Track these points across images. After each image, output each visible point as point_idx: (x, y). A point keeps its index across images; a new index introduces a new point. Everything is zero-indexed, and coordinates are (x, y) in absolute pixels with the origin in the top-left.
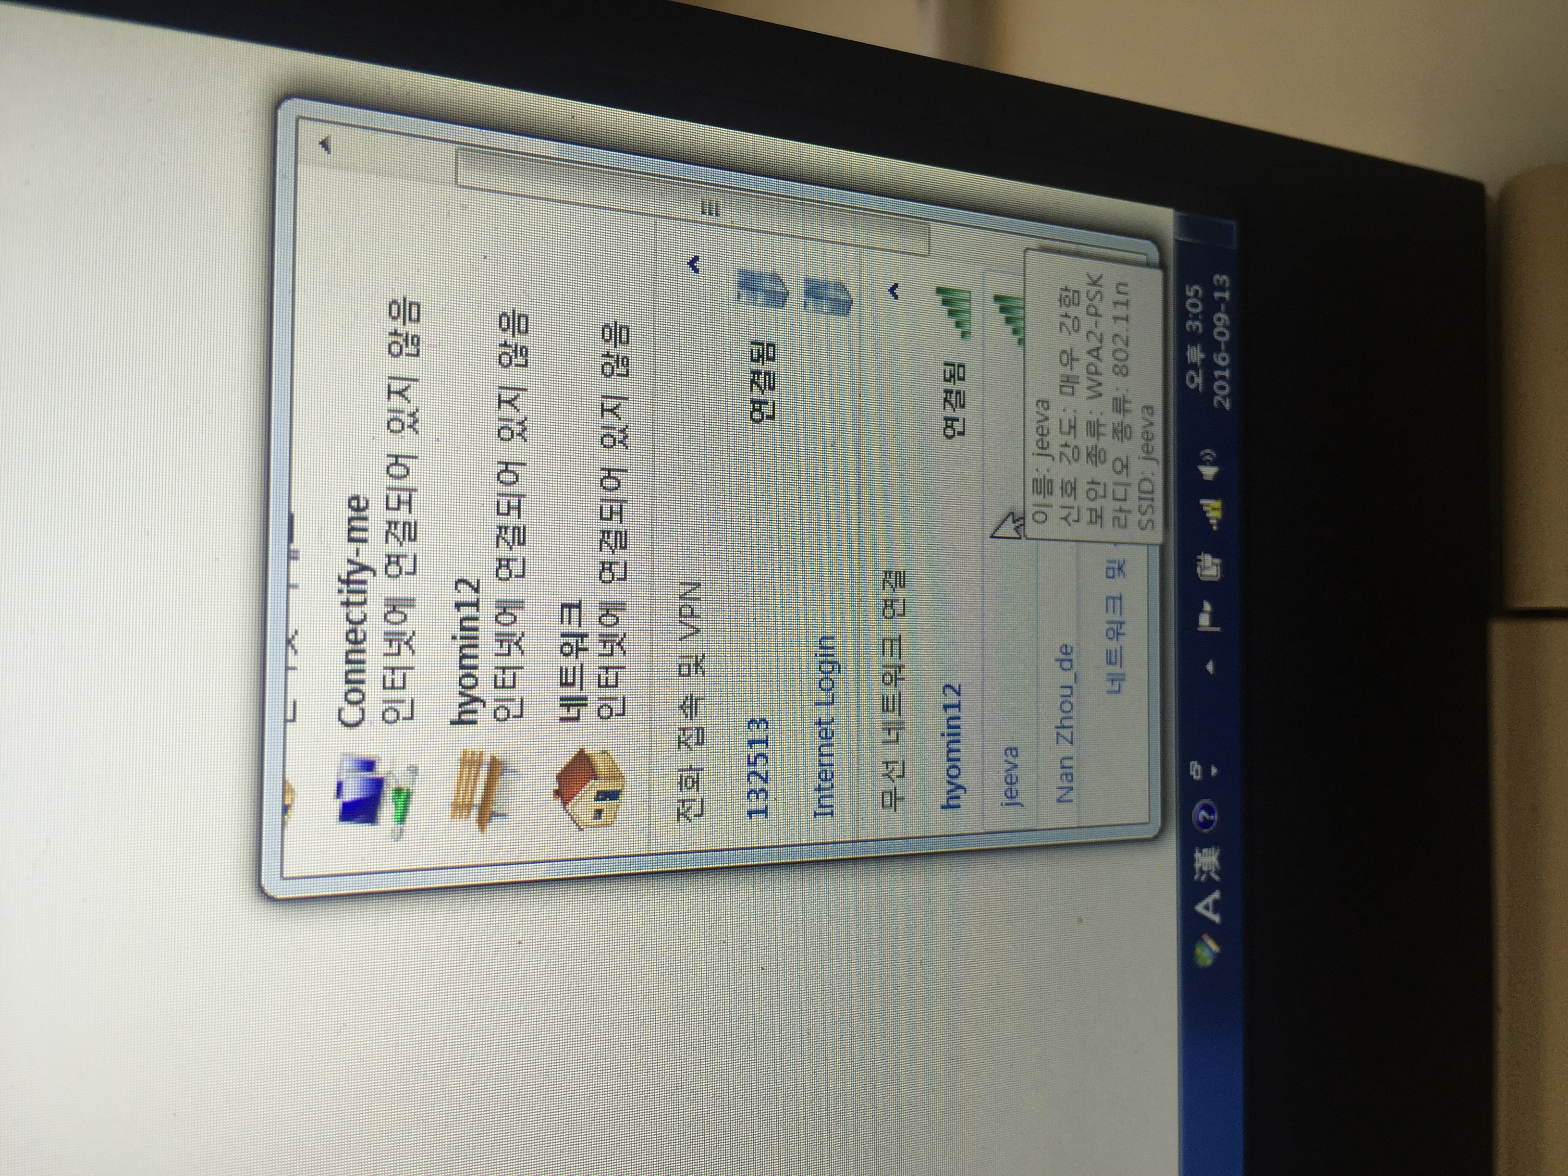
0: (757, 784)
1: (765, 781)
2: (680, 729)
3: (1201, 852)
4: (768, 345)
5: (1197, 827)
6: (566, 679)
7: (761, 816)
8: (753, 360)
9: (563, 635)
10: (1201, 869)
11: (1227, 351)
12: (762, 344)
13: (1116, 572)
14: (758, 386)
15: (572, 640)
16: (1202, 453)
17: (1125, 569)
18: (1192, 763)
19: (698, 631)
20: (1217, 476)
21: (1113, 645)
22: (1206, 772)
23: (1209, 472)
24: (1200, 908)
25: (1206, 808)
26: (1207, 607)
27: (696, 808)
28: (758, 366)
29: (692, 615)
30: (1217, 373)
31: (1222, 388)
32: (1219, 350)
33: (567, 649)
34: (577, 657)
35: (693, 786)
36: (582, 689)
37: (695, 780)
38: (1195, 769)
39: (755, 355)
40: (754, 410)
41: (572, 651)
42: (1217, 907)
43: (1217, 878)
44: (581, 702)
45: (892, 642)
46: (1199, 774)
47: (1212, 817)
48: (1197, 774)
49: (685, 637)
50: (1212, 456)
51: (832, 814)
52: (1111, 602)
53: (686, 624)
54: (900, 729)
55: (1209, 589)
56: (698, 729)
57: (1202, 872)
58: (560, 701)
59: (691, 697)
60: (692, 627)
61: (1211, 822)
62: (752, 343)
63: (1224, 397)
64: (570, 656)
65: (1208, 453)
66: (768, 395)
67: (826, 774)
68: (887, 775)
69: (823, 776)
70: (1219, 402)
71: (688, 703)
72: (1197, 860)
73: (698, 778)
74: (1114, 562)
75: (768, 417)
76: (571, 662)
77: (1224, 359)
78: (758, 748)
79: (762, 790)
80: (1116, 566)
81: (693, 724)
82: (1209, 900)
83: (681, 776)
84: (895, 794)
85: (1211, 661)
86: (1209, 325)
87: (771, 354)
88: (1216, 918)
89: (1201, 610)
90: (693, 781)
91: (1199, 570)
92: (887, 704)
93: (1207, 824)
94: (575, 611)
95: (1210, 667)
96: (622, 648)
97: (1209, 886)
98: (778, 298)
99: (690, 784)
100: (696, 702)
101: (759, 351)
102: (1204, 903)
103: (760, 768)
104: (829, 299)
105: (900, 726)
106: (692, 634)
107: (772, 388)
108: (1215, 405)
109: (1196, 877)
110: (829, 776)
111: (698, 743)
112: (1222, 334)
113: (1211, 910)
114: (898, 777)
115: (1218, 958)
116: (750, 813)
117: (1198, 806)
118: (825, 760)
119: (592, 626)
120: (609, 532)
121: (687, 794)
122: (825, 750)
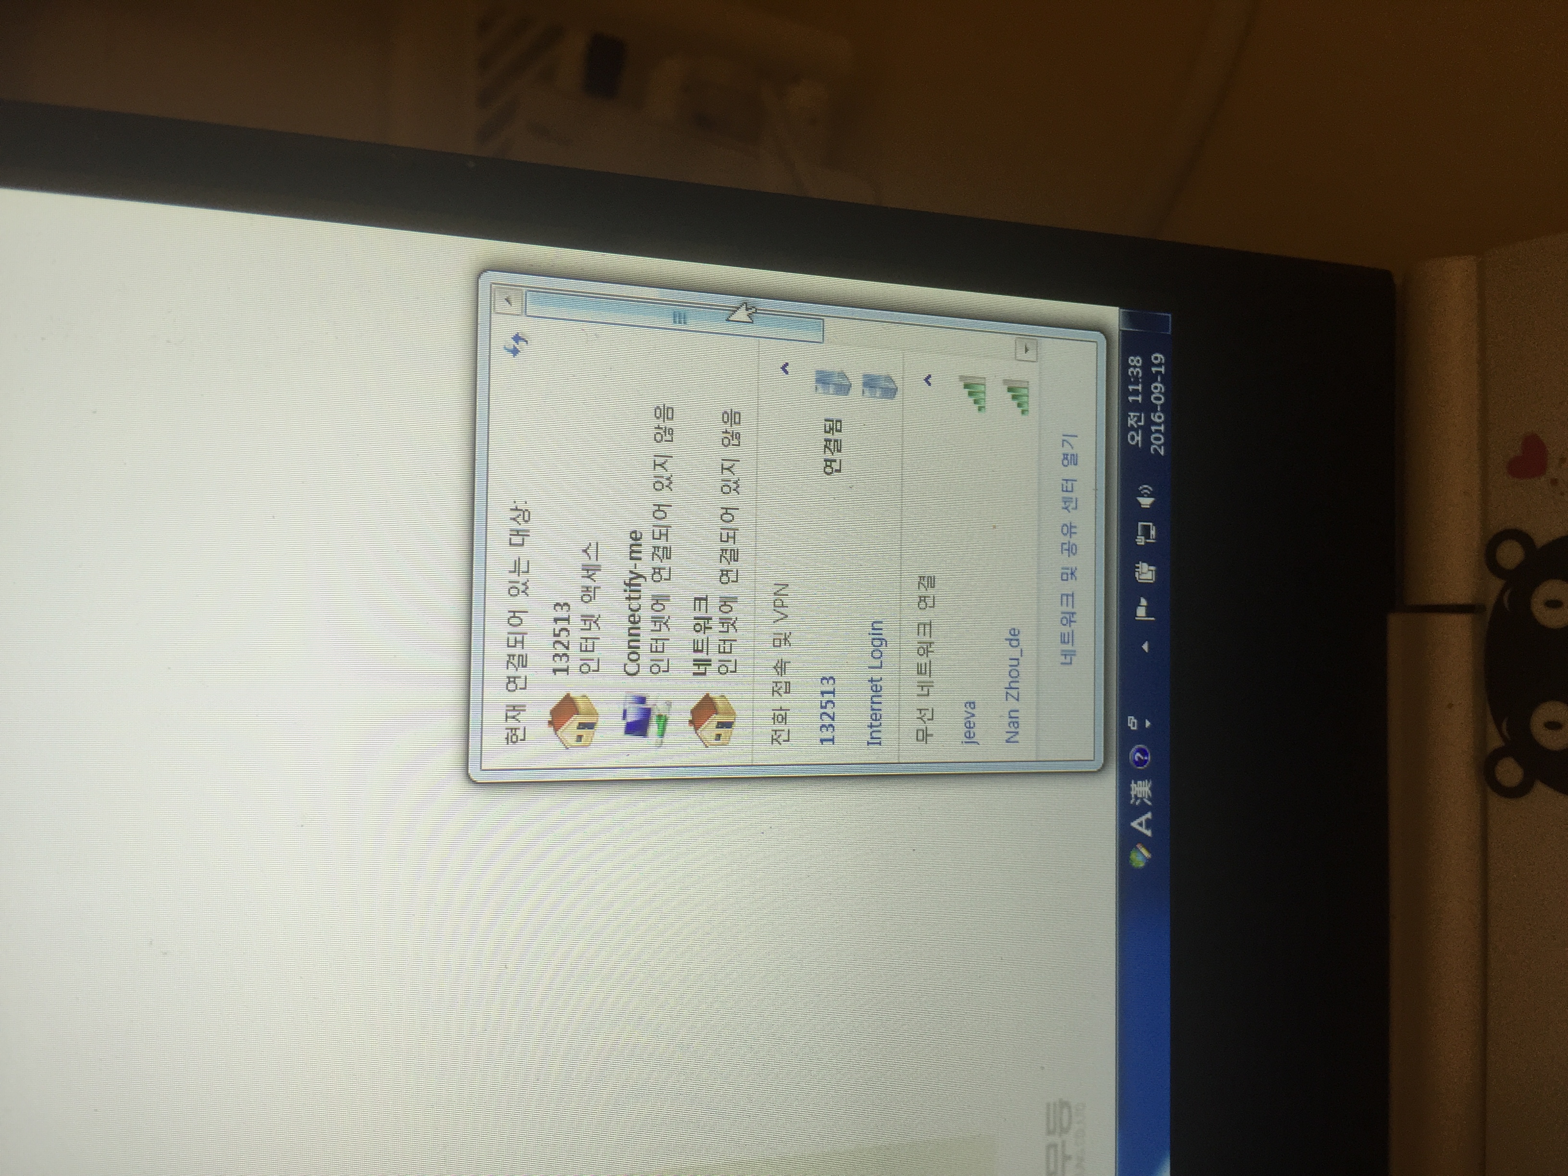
0: (827, 721)
1: (833, 719)
2: (774, 682)
3: (1136, 783)
4: (837, 421)
5: (1132, 763)
6: (697, 647)
7: (831, 743)
8: (826, 432)
9: (695, 618)
10: (1136, 796)
11: (1162, 411)
12: (833, 421)
13: (1070, 576)
14: (830, 449)
15: (701, 622)
16: (1141, 487)
17: (1077, 574)
18: (1129, 717)
19: (786, 616)
20: (1152, 505)
21: (1066, 629)
22: (1141, 724)
23: (1146, 502)
24: (1134, 824)
25: (1139, 750)
26: (1143, 602)
27: (784, 736)
28: (829, 436)
29: (783, 606)
30: (1153, 428)
31: (1158, 439)
32: (1156, 411)
33: (698, 628)
34: (704, 633)
35: (782, 721)
36: (707, 654)
37: (784, 717)
38: (1132, 722)
39: (828, 429)
40: (827, 466)
41: (701, 628)
42: (1149, 824)
43: (1149, 803)
44: (707, 662)
45: (925, 626)
46: (1136, 726)
47: (1146, 758)
48: (1134, 726)
49: (778, 620)
50: (1149, 490)
51: (880, 744)
52: (1065, 598)
53: (778, 612)
54: (930, 686)
55: (1145, 589)
56: (786, 683)
57: (1136, 798)
58: (694, 661)
59: (782, 661)
60: (782, 614)
61: (1146, 761)
62: (826, 420)
63: (1160, 446)
64: (700, 632)
65: (1146, 488)
66: (837, 456)
67: (876, 715)
68: (920, 718)
69: (874, 717)
70: (1155, 450)
71: (779, 665)
72: (1133, 789)
73: (786, 716)
74: (1068, 569)
75: (837, 471)
76: (701, 636)
77: (1160, 417)
78: (828, 697)
79: (831, 725)
80: (1069, 572)
81: (783, 679)
82: (1143, 819)
83: (774, 714)
84: (926, 732)
85: (1147, 642)
86: (1147, 393)
87: (839, 428)
88: (1149, 833)
89: (1138, 604)
90: (782, 718)
91: (1137, 575)
92: (921, 669)
93: (1141, 763)
94: (703, 603)
95: (1145, 647)
96: (735, 627)
97: (1142, 809)
98: (844, 389)
99: (780, 719)
100: (785, 664)
101: (830, 425)
102: (1138, 821)
103: (829, 710)
104: (882, 388)
105: (930, 685)
106: (782, 619)
107: (839, 451)
108: (1152, 452)
109: (1132, 802)
110: (878, 717)
111: (786, 692)
112: (1159, 399)
113: (1144, 827)
114: (929, 720)
115: (1149, 863)
116: (822, 741)
117: (1133, 750)
118: (876, 706)
119: (714, 612)
120: (726, 550)
121: (778, 727)
122: (875, 699)
